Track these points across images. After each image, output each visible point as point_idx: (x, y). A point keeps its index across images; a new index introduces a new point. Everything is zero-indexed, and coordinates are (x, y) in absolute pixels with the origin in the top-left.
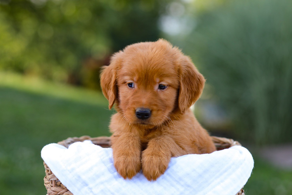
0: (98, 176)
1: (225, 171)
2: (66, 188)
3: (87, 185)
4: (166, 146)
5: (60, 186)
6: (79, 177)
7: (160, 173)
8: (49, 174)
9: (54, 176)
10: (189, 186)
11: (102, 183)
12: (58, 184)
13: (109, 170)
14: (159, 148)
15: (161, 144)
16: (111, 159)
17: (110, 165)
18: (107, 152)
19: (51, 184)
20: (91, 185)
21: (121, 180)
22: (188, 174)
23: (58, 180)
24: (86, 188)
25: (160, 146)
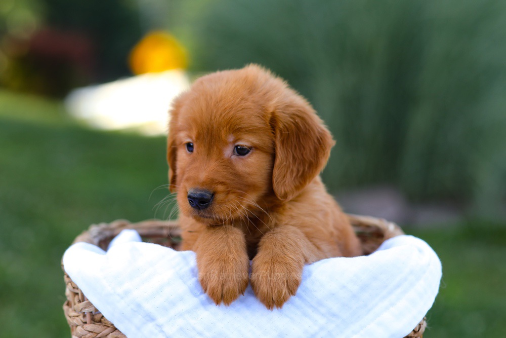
0: (173, 304)
1: (398, 286)
2: (113, 325)
3: (152, 319)
4: (294, 244)
5: (100, 321)
6: (139, 306)
7: (289, 294)
8: (80, 302)
9: (90, 304)
10: (334, 315)
11: (181, 315)
12: (97, 317)
13: (192, 291)
14: (283, 250)
15: (284, 242)
16: (192, 270)
17: (192, 281)
18: (185, 258)
19: (82, 319)
20: (161, 320)
21: (214, 308)
22: (333, 295)
23: (97, 310)
24: (151, 326)
25: (284, 246)
